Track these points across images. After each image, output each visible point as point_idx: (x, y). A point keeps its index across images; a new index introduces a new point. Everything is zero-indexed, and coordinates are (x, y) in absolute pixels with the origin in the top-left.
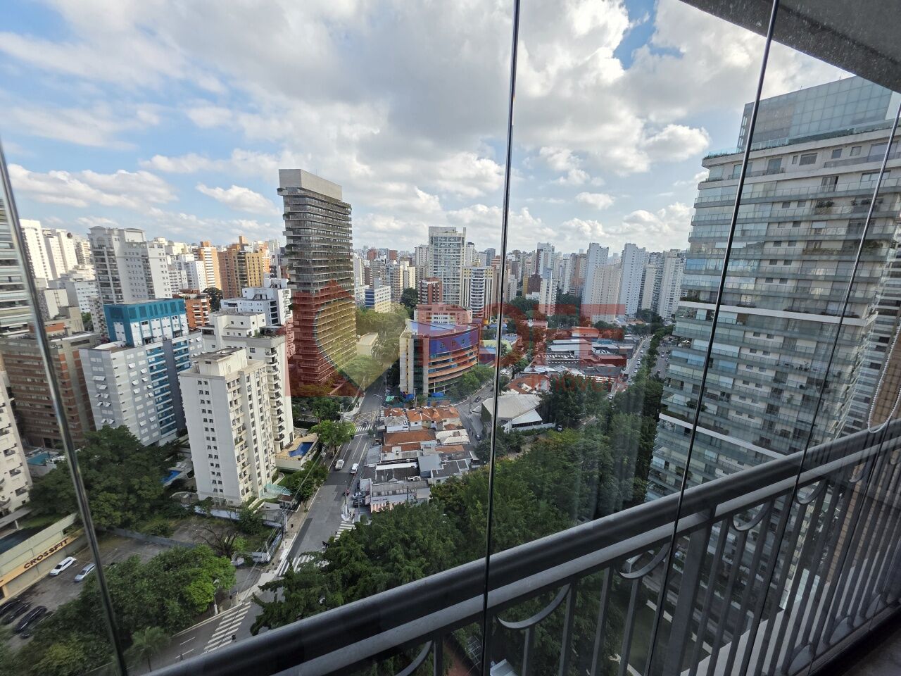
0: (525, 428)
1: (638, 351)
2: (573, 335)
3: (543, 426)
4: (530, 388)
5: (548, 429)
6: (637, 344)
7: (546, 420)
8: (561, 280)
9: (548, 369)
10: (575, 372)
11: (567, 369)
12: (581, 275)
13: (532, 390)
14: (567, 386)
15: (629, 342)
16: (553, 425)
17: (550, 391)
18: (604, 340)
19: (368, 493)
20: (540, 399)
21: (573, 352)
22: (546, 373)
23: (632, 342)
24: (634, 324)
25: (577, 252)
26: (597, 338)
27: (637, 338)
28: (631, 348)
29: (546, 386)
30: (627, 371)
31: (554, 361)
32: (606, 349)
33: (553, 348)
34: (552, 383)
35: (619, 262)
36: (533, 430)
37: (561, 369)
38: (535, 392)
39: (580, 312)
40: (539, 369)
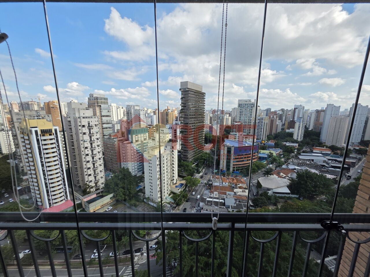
0: (280, 195)
1: (359, 164)
2: (314, 152)
3: (291, 195)
4: (285, 175)
5: (294, 197)
6: (360, 160)
7: (292, 193)
8: (308, 123)
9: (297, 167)
10: (313, 171)
11: (308, 168)
12: (321, 120)
13: (286, 177)
14: (307, 177)
15: (353, 158)
16: (297, 196)
17: (296, 178)
18: (335, 155)
19: (202, 209)
20: (290, 182)
21: (313, 160)
22: (295, 169)
23: (356, 158)
24: (357, 148)
25: (320, 109)
26: (330, 154)
27: (359, 156)
28: (354, 161)
29: (295, 176)
30: (350, 174)
31: (301, 163)
32: (336, 160)
33: (300, 157)
34: (297, 174)
35: (348, 113)
36: (285, 196)
37: (304, 168)
38: (288, 178)
39: (319, 140)
40: (291, 167)
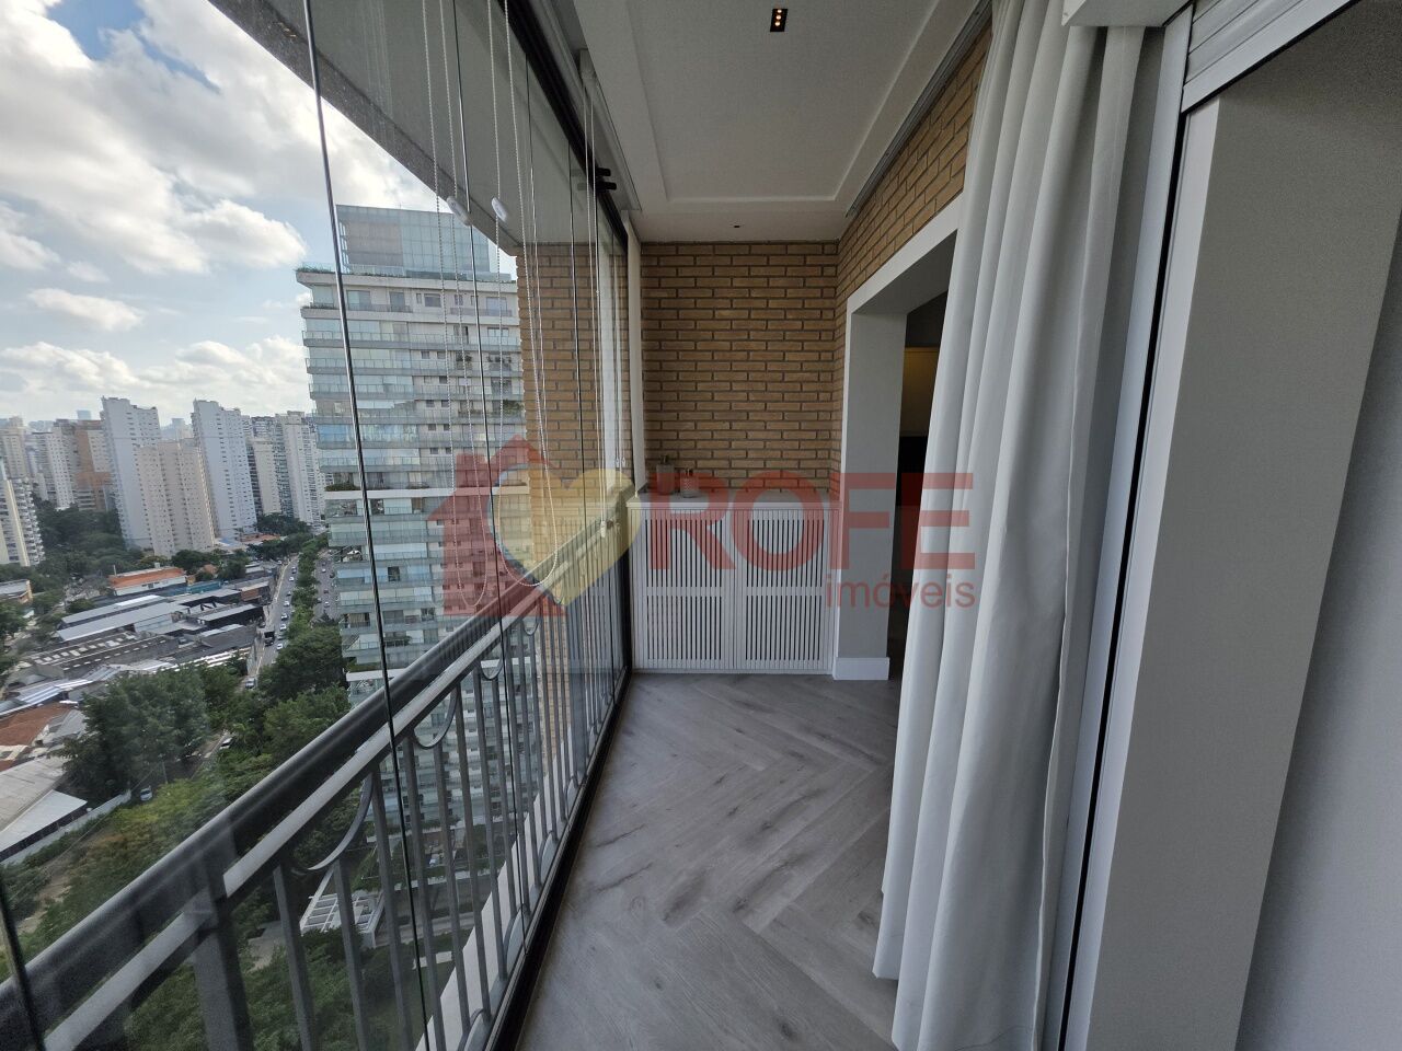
0: (35, 849)
1: (279, 587)
2: (120, 593)
3: (93, 814)
4: (20, 748)
5: (115, 810)
6: (275, 575)
7: (95, 799)
8: (40, 479)
9: (68, 685)
10: (151, 667)
11: (124, 667)
12: (100, 465)
13: (28, 751)
14: (136, 701)
15: (259, 575)
16: (126, 797)
17: (90, 730)
18: (202, 584)
20: (65, 760)
21: (130, 628)
22: (64, 695)
23: (263, 574)
24: (257, 543)
25: (73, 417)
26: (185, 585)
27: (270, 566)
28: (265, 584)
29: (76, 724)
30: (269, 626)
31: (81, 661)
32: (212, 600)
33: (67, 635)
34: (86, 712)
35: (189, 434)
36: (66, 836)
37: (105, 674)
38: (41, 750)
39: (120, 543)
40: (35, 695)
